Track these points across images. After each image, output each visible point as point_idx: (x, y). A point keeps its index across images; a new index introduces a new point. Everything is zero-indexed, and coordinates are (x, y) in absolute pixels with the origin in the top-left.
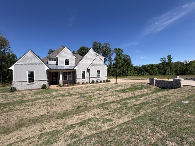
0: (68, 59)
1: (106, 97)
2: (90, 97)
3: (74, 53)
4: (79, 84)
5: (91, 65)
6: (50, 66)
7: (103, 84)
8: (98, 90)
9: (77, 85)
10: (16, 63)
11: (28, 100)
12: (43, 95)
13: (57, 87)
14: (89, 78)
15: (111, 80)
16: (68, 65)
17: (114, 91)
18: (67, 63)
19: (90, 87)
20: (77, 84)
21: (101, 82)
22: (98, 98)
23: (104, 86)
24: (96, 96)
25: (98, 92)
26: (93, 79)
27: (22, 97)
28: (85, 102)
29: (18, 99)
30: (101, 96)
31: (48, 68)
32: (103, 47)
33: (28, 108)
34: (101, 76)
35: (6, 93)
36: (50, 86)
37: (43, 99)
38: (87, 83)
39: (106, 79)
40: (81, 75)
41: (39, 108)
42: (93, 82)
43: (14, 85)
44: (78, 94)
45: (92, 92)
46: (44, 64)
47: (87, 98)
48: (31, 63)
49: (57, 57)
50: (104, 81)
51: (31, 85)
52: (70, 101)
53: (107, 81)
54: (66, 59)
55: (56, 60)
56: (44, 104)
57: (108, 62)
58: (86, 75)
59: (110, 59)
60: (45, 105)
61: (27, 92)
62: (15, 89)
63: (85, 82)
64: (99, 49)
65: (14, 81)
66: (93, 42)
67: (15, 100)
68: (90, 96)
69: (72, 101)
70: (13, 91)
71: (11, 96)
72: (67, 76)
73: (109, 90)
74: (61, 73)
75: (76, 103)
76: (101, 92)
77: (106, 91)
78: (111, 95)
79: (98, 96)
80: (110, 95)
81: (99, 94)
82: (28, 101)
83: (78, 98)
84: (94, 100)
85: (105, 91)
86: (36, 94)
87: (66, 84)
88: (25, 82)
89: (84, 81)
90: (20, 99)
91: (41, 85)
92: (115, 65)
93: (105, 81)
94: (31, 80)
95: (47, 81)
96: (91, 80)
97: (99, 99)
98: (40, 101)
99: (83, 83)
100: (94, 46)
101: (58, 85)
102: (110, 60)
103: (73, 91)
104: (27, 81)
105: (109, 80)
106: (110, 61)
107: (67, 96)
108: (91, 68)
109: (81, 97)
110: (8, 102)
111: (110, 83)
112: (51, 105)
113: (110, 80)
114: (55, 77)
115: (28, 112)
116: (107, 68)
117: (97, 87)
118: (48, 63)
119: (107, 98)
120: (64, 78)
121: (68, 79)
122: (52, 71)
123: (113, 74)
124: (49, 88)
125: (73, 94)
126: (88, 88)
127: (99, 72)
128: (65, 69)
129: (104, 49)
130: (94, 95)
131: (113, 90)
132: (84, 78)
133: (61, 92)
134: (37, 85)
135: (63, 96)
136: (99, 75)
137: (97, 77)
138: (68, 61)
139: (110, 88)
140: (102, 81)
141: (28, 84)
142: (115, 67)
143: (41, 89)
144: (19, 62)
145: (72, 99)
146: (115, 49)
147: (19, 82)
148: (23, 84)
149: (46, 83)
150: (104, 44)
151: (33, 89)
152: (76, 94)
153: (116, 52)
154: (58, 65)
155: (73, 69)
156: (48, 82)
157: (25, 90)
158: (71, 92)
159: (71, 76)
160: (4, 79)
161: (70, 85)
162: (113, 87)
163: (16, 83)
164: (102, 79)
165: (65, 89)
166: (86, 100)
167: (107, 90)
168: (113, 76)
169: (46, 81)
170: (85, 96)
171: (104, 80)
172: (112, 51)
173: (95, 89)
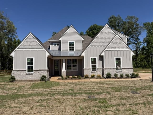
0: (74, 43)
1: (135, 106)
2: (104, 101)
3: (81, 34)
4: (87, 77)
5: (106, 49)
6: (51, 52)
7: (127, 81)
8: (117, 90)
9: (84, 79)
10: (16, 49)
11: (23, 94)
12: (40, 90)
13: (59, 79)
14: (103, 70)
15: (140, 74)
16: (73, 50)
17: (149, 95)
18: (72, 48)
19: (104, 83)
20: (84, 77)
21: (122, 77)
22: (119, 105)
23: (127, 84)
24: (115, 100)
25: (117, 94)
26: (109, 71)
27: (18, 90)
28: (96, 109)
29: (13, 92)
30: (124, 102)
31: (49, 55)
32: (124, 23)
33: (20, 106)
34: (121, 67)
35: (5, 83)
36: (50, 77)
37: (38, 95)
38: (99, 77)
39: (131, 72)
40: (91, 64)
41: (32, 108)
42: (109, 76)
43: (14, 74)
44: (86, 93)
45: (107, 92)
46: (44, 49)
47: (100, 102)
48: (31, 48)
49: (60, 39)
50: (127, 76)
51: (29, 75)
52: (73, 103)
53: (133, 76)
54: (71, 43)
55: (59, 44)
56: (38, 104)
57: (133, 46)
58: (97, 64)
59: (137, 40)
60: (39, 106)
61: (24, 84)
62: (14, 79)
63: (96, 75)
64: (118, 26)
65: (14, 69)
66: (110, 17)
67: (10, 93)
68: (105, 99)
69: (75, 105)
70: (12, 81)
71: (8, 87)
72: (72, 65)
73: (139, 92)
74: (64, 61)
75: (81, 109)
76: (123, 94)
77: (134, 94)
78: (144, 103)
79: (119, 101)
80: (141, 102)
81: (121, 98)
82: (22, 96)
83: (85, 100)
84: (111, 109)
85: (131, 94)
86: (33, 87)
87: (70, 77)
88: (24, 72)
89: (94, 74)
90: (15, 92)
91: (41, 76)
92: (146, 49)
93: (130, 75)
94: (30, 69)
95: (47, 71)
96: (106, 72)
97: (120, 108)
98: (35, 98)
99: (93, 77)
100: (111, 22)
101: (60, 77)
102: (136, 42)
103: (79, 88)
104: (26, 71)
105: (136, 73)
106: (136, 44)
107: (68, 94)
108: (105, 54)
109: (90, 99)
110: (3, 94)
111: (139, 79)
112: (47, 106)
113: (137, 75)
114: (57, 66)
115: (18, 113)
116: (132, 54)
117: (116, 85)
118: (49, 48)
119: (137, 107)
120: (68, 67)
121: (73, 70)
122: (53, 58)
123: (142, 65)
124: (49, 80)
125: (79, 93)
126: (100, 84)
127: (118, 60)
128: (69, 56)
129: (127, 25)
130: (111, 99)
131: (147, 93)
132: (95, 69)
133: (63, 88)
134: (36, 76)
135: (64, 94)
136: (120, 66)
137: (115, 67)
138: (73, 45)
139: (141, 88)
140: (124, 76)
141: (27, 74)
142: (145, 52)
143: (40, 80)
144: (19, 48)
145: (76, 101)
146: (145, 25)
147: (18, 71)
148: (22, 73)
149: (46, 74)
150: (127, 19)
151: (32, 81)
152: (81, 93)
153: (147, 28)
154: (61, 50)
155: (80, 56)
156: (48, 73)
157: (23, 81)
158: (76, 89)
159: (77, 65)
160: (10, 67)
161: (75, 78)
162: (146, 87)
163: (15, 72)
164: (125, 72)
165: (68, 83)
166: (97, 107)
167: (135, 91)
168: (143, 68)
169: (45, 71)
170: (97, 99)
171: (127, 73)
172: (140, 27)
173: (112, 88)
